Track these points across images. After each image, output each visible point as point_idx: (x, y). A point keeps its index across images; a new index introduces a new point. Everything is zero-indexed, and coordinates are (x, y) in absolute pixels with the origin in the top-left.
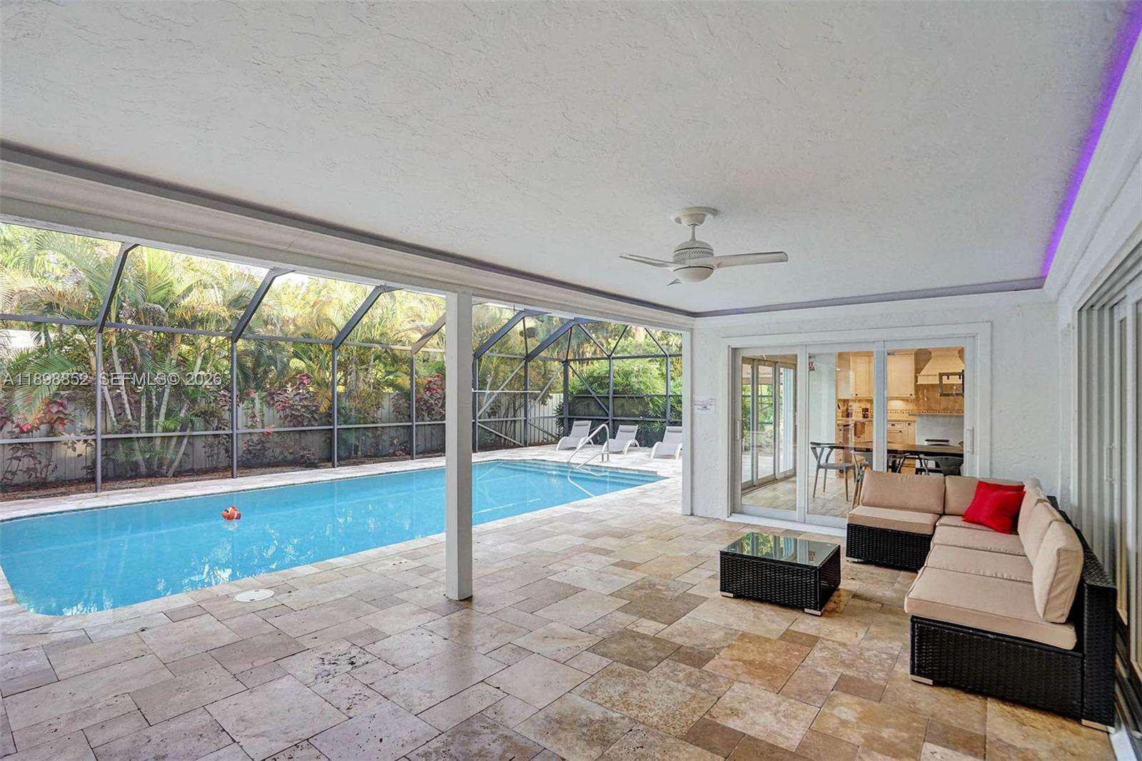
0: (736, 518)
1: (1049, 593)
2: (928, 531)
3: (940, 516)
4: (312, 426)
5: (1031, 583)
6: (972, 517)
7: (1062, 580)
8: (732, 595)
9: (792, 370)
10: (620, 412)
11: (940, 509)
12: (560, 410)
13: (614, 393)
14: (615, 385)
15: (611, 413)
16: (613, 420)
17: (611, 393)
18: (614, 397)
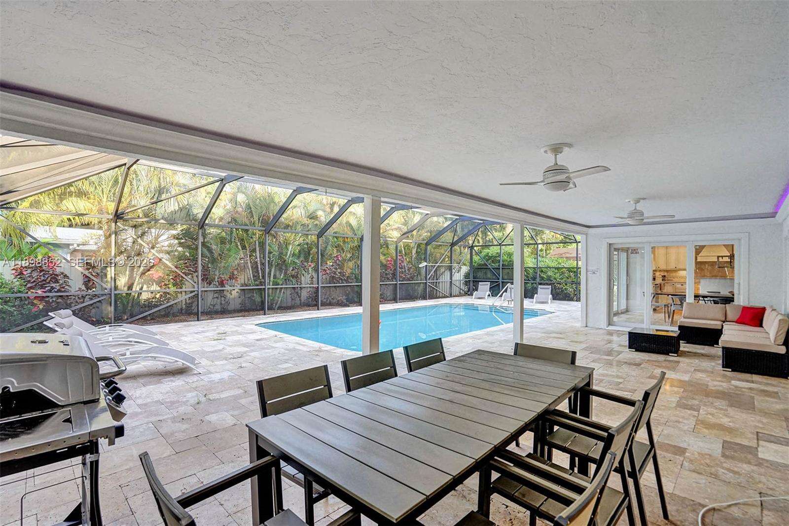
0: (611, 328)
1: (776, 334)
2: (720, 328)
3: (724, 322)
4: (343, 283)
5: (769, 338)
6: (740, 321)
7: (781, 330)
8: (634, 350)
9: (625, 254)
10: (506, 277)
11: (724, 319)
12: (467, 276)
13: (503, 266)
14: (503, 261)
15: (501, 278)
16: (502, 282)
17: (501, 266)
18: (503, 268)
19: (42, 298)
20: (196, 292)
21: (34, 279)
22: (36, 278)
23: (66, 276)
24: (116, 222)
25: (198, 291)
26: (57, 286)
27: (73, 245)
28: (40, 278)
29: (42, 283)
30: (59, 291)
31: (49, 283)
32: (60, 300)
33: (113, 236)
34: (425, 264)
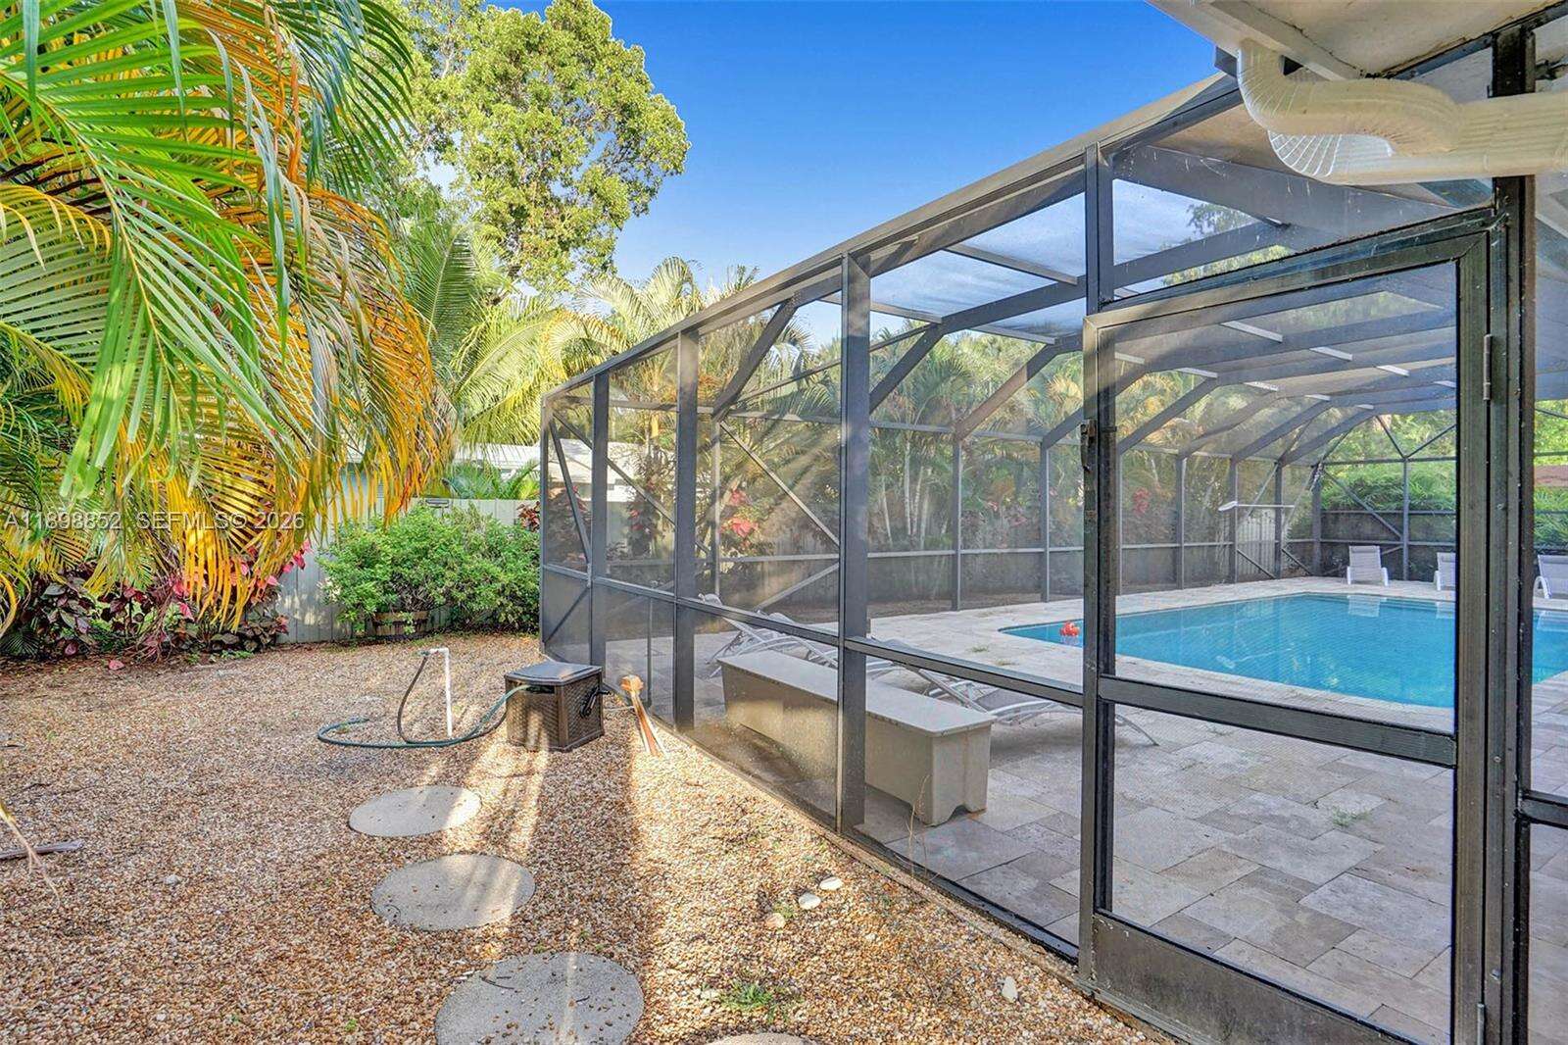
13: (1410, 509)
14: (1411, 498)
15: (1405, 538)
16: (1410, 547)
17: (1406, 508)
18: (1410, 514)
24: (721, 421)
34: (1235, 503)
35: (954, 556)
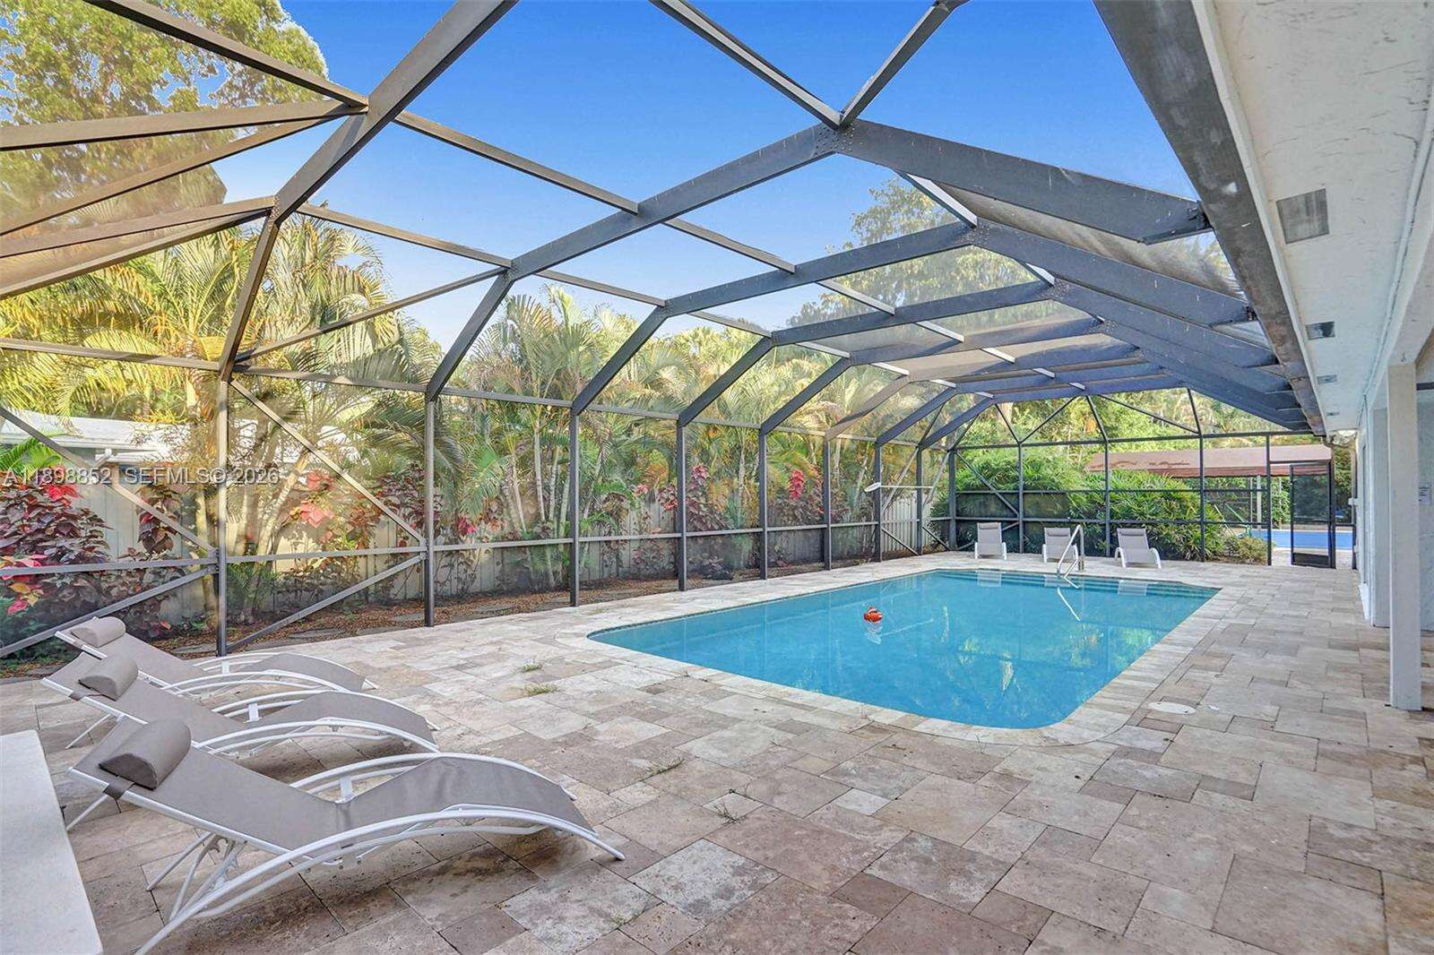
12: (940, 510)
13: (1025, 489)
14: (1025, 479)
15: (1020, 515)
16: (1024, 523)
17: (1021, 489)
18: (1024, 494)
19: (34, 579)
20: (422, 556)
21: (13, 529)
22: (18, 524)
23: (95, 520)
24: (230, 380)
25: (427, 553)
26: (74, 546)
27: (102, 450)
28: (30, 526)
29: (35, 538)
30: (81, 559)
31: (53, 537)
32: (82, 582)
33: (223, 415)
34: (878, 485)
35: (572, 545)
